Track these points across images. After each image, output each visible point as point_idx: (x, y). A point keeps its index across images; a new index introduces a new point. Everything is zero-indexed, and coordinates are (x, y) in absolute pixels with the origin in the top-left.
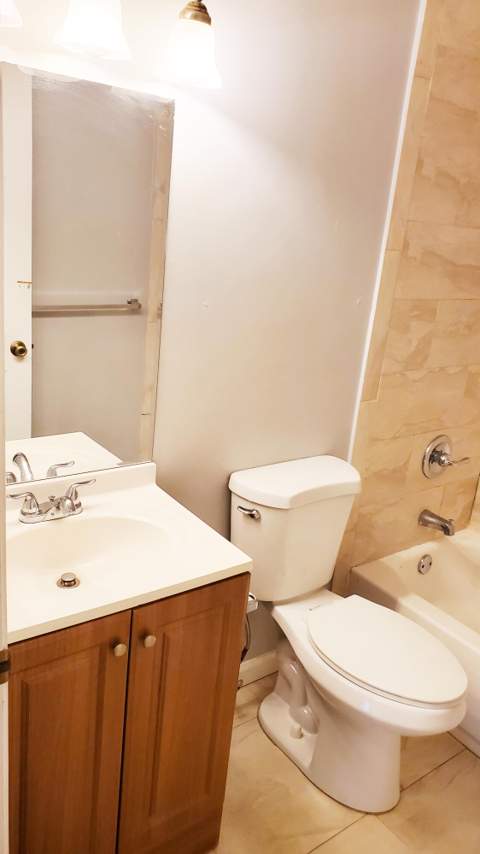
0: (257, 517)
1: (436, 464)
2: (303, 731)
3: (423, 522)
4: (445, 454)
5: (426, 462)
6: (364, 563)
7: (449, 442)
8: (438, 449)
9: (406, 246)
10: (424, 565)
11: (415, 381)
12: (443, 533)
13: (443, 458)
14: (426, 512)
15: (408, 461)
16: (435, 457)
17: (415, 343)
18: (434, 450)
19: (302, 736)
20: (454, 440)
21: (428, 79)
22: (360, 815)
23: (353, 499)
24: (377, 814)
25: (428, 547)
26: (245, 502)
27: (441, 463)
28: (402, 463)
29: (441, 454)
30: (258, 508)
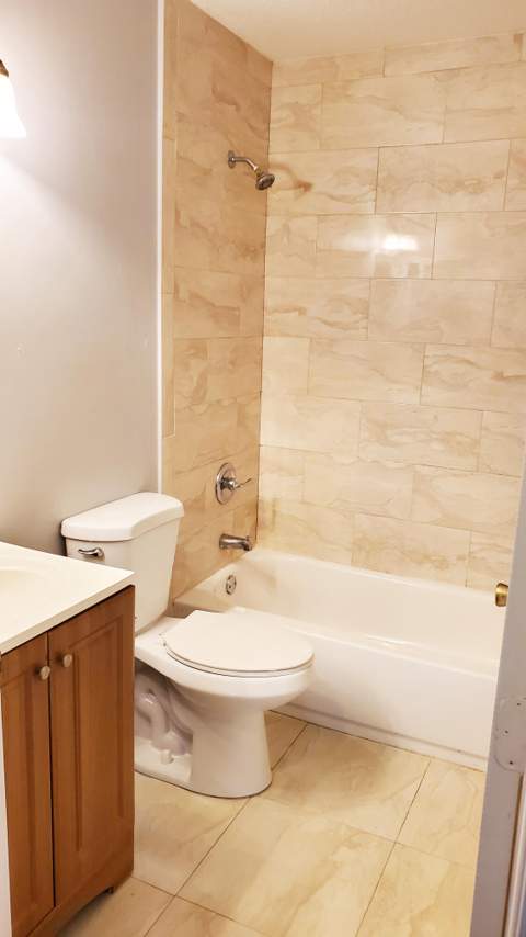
0: (100, 555)
1: (226, 491)
2: (173, 756)
3: (223, 546)
4: (232, 479)
5: (219, 488)
6: (182, 594)
7: (233, 469)
8: (225, 477)
9: (177, 290)
10: (230, 586)
11: (201, 415)
12: (242, 550)
13: (231, 483)
14: (224, 536)
15: (205, 490)
16: (224, 484)
17: (195, 379)
18: (223, 478)
19: (172, 760)
20: (235, 466)
21: (173, 140)
22: (245, 800)
23: (178, 523)
24: (258, 794)
25: (229, 569)
26: (88, 544)
27: (230, 487)
28: (200, 493)
29: (228, 480)
30: (100, 546)
